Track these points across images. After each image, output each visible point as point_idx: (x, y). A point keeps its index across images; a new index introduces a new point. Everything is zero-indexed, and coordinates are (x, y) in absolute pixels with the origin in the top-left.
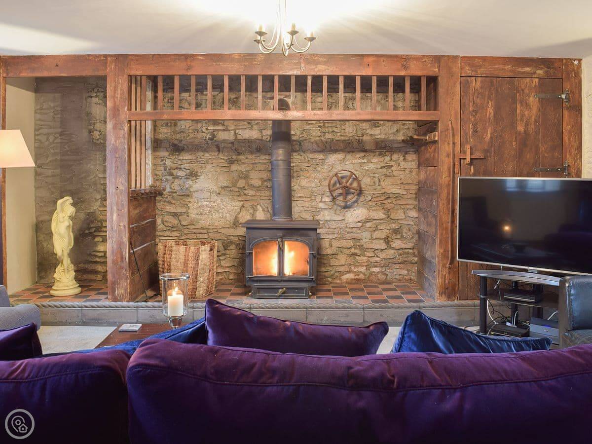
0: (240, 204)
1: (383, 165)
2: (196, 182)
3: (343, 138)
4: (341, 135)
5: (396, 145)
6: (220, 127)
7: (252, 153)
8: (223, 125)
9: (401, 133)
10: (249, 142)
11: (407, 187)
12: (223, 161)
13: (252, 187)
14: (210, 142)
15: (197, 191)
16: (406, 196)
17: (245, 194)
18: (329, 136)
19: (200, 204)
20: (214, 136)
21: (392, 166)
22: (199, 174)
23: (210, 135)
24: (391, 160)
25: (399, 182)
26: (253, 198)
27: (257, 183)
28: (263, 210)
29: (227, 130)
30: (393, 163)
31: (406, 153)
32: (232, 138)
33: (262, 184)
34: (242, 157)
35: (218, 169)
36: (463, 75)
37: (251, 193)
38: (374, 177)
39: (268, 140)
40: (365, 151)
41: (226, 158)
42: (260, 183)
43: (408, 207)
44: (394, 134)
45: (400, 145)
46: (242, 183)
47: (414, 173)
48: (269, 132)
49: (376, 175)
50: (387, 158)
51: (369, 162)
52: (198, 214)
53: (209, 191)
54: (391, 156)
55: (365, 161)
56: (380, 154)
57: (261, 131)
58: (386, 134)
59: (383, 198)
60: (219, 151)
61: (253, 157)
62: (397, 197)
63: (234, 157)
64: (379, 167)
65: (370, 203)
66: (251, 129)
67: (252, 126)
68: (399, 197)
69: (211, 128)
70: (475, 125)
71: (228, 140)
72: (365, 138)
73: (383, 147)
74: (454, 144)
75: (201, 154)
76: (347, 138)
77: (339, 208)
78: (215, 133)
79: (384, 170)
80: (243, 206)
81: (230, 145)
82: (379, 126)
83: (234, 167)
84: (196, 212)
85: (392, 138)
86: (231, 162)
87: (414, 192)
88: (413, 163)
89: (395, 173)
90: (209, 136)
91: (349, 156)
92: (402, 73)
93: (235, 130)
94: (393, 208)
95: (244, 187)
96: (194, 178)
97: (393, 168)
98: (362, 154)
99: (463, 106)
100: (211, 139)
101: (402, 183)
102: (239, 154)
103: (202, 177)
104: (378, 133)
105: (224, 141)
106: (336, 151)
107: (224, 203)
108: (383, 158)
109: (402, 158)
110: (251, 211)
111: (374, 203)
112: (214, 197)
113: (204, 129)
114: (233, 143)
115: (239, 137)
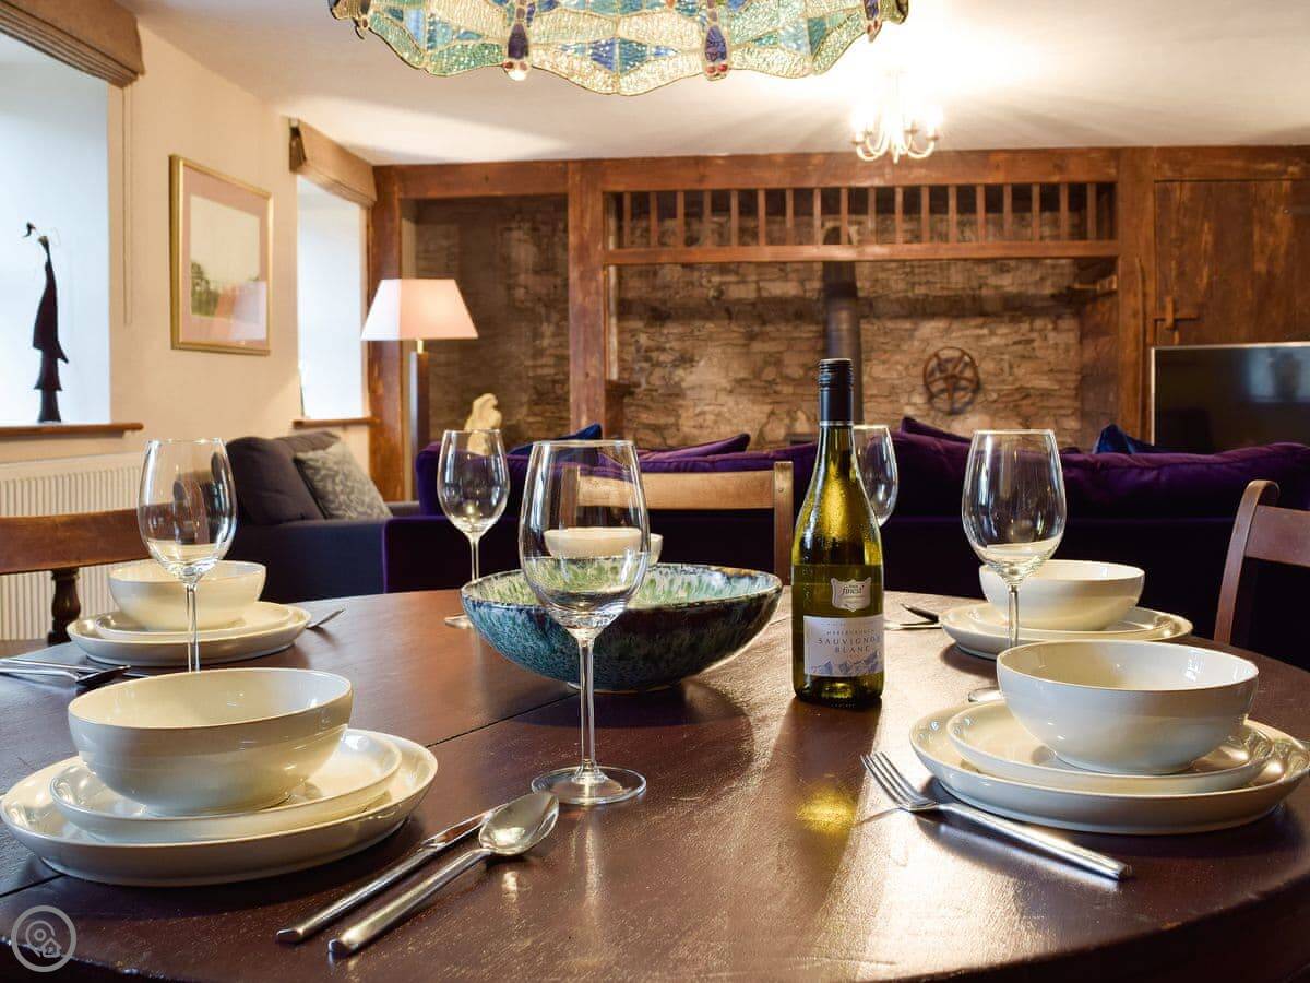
0: (767, 409)
1: (1017, 338)
2: (691, 373)
3: (945, 293)
4: (942, 288)
5: (1038, 304)
6: (731, 278)
7: (787, 321)
8: (737, 273)
9: (1049, 282)
10: (781, 302)
11: (1060, 377)
12: (735, 335)
13: (788, 379)
14: (714, 303)
15: (693, 388)
16: (1058, 393)
17: (775, 392)
18: (920, 290)
19: (698, 410)
20: (721, 292)
21: (1032, 341)
22: (697, 359)
23: (715, 291)
24: (1032, 330)
25: (1046, 368)
26: (790, 398)
27: (797, 373)
28: (808, 419)
29: (743, 282)
30: (1034, 335)
31: (1059, 317)
32: (752, 295)
33: (806, 374)
34: (769, 328)
35: (729, 350)
36: (1160, 179)
37: (787, 389)
38: (1002, 360)
39: (815, 298)
40: (983, 314)
41: (742, 330)
42: (801, 372)
43: (1063, 412)
44: (1036, 284)
45: (1045, 304)
46: (770, 373)
47: (1072, 353)
48: (817, 285)
49: (1006, 357)
50: (1025, 327)
51: (992, 333)
52: (695, 427)
53: (713, 387)
54: (1031, 323)
55: (985, 331)
56: (1014, 320)
57: (802, 282)
58: (1022, 285)
59: (1017, 396)
60: (730, 318)
61: (790, 328)
62: (1042, 395)
63: (756, 328)
64: (1011, 342)
65: (995, 406)
66: (786, 279)
67: (787, 275)
68: (1046, 394)
69: (716, 279)
70: (1180, 264)
71: (745, 299)
72: (984, 292)
73: (1015, 308)
74: (1145, 295)
75: (698, 323)
76: (952, 293)
77: (940, 415)
78: (723, 288)
79: (1019, 348)
80: (772, 413)
81: (749, 308)
82: (1008, 271)
83: (757, 346)
84: (692, 423)
85: (1032, 290)
86: (751, 337)
87: (1072, 386)
88: (1072, 335)
89: (1039, 353)
90: (712, 293)
91: (956, 325)
92: (1055, 179)
93: (757, 282)
94: (1036, 414)
95: (774, 380)
96: (688, 365)
97: (1036, 344)
98: (980, 321)
99: (1159, 231)
100: (717, 298)
101: (1052, 371)
102: (764, 323)
103: (702, 363)
104: (1008, 283)
105: (739, 301)
106: (933, 316)
107: (741, 407)
108: (1016, 327)
109: (1050, 326)
110: (787, 421)
111: (1001, 406)
112: (723, 398)
113: (704, 281)
114: (754, 304)
115: (765, 294)
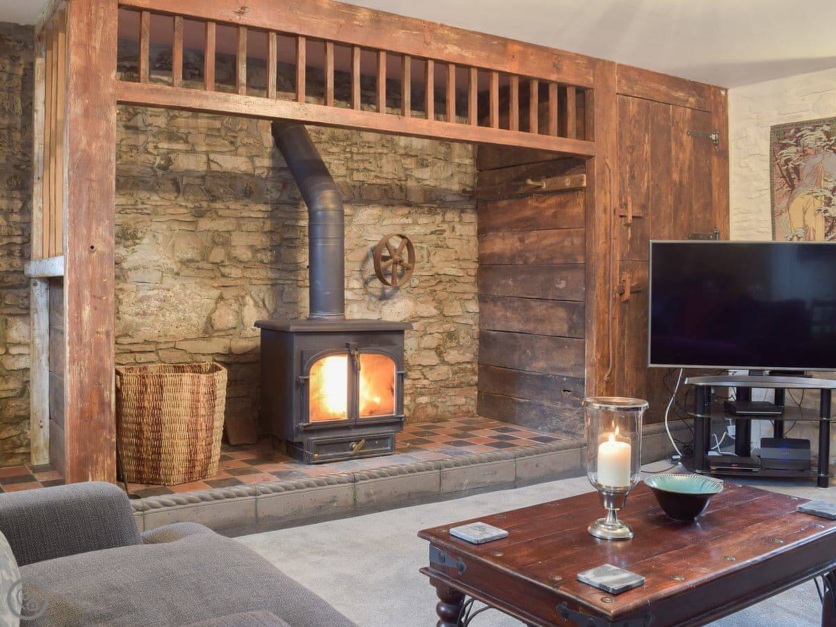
0: (216, 293)
1: (434, 228)
2: (134, 251)
3: (379, 181)
4: (376, 177)
5: (449, 198)
6: (180, 146)
7: (236, 199)
8: (186, 142)
9: (456, 179)
10: (230, 178)
11: (464, 265)
12: (184, 211)
13: (236, 261)
14: (160, 172)
15: (136, 269)
16: (462, 280)
17: (223, 276)
18: (358, 177)
19: (141, 294)
20: (169, 161)
21: (444, 231)
22: (139, 235)
23: (162, 159)
24: (444, 221)
25: (454, 257)
26: (239, 282)
27: (246, 255)
28: (256, 304)
29: (193, 151)
30: (445, 226)
31: (463, 211)
32: (202, 168)
33: (253, 257)
34: (218, 205)
35: (176, 226)
36: (619, 92)
37: (235, 272)
38: (422, 248)
39: (264, 176)
40: (408, 204)
41: (190, 205)
42: (250, 254)
43: (466, 296)
44: (447, 179)
45: (455, 198)
46: (218, 255)
47: (472, 244)
48: (267, 162)
49: (424, 245)
50: (439, 218)
51: (416, 223)
52: (137, 314)
53: (159, 268)
54: (443, 215)
55: (410, 221)
56: (431, 212)
57: (251, 158)
58: (436, 180)
59: (434, 282)
60: (178, 191)
61: (238, 206)
62: (450, 281)
63: (205, 204)
64: (429, 232)
65: (416, 291)
66: (235, 153)
67: (237, 149)
68: (454, 280)
69: (164, 145)
70: (632, 167)
71: (194, 171)
72: (411, 184)
73: (434, 201)
75: (143, 195)
76: (384, 182)
77: (374, 299)
78: (172, 156)
79: (434, 237)
80: (221, 298)
81: (198, 181)
82: (427, 166)
83: (205, 224)
84: (134, 309)
85: (444, 186)
86: (199, 214)
87: (473, 273)
88: (471, 228)
89: (450, 243)
90: (158, 161)
91: (387, 212)
92: (553, 77)
93: (207, 153)
94: (446, 299)
95: (223, 262)
96: (130, 242)
97: (446, 234)
98: (406, 210)
99: (620, 137)
100: (164, 168)
101: (458, 259)
102: (214, 199)
103: (146, 241)
104: (427, 176)
105: (188, 173)
106: (368, 203)
107: (188, 292)
108: (433, 218)
109: (457, 219)
110: (235, 306)
111: (422, 291)
112: (169, 281)
113: (150, 147)
114: (203, 177)
115: (214, 167)
